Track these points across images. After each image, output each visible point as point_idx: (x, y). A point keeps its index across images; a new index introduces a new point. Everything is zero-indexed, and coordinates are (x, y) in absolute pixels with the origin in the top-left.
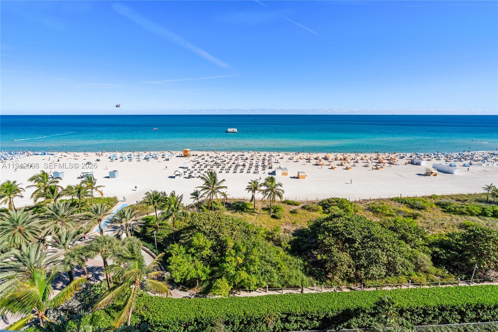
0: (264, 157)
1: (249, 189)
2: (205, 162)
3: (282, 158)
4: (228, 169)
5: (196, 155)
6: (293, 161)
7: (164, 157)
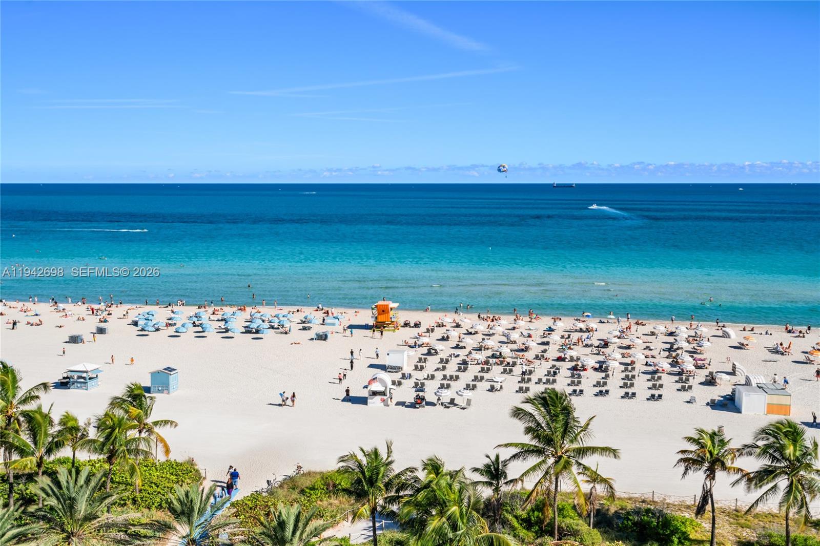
0: (671, 339)
1: (690, 462)
2: (457, 352)
3: (741, 347)
4: (548, 381)
5: (417, 325)
6: (787, 359)
7: (309, 328)
